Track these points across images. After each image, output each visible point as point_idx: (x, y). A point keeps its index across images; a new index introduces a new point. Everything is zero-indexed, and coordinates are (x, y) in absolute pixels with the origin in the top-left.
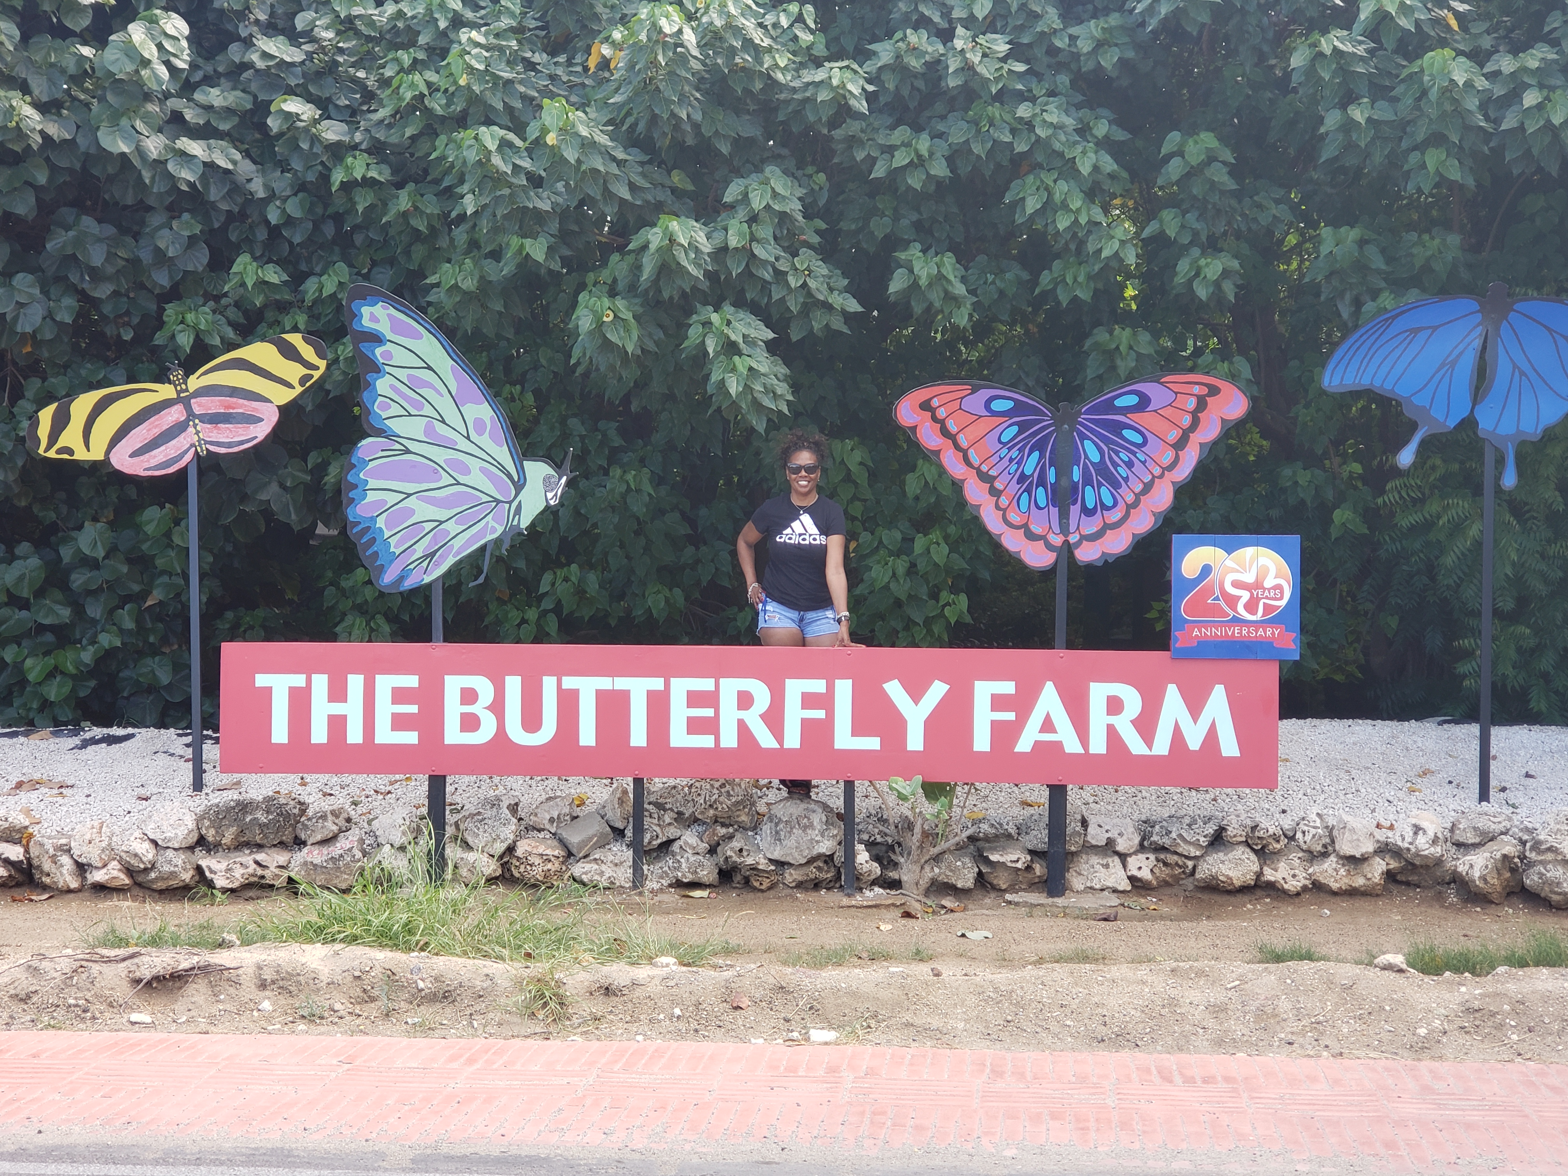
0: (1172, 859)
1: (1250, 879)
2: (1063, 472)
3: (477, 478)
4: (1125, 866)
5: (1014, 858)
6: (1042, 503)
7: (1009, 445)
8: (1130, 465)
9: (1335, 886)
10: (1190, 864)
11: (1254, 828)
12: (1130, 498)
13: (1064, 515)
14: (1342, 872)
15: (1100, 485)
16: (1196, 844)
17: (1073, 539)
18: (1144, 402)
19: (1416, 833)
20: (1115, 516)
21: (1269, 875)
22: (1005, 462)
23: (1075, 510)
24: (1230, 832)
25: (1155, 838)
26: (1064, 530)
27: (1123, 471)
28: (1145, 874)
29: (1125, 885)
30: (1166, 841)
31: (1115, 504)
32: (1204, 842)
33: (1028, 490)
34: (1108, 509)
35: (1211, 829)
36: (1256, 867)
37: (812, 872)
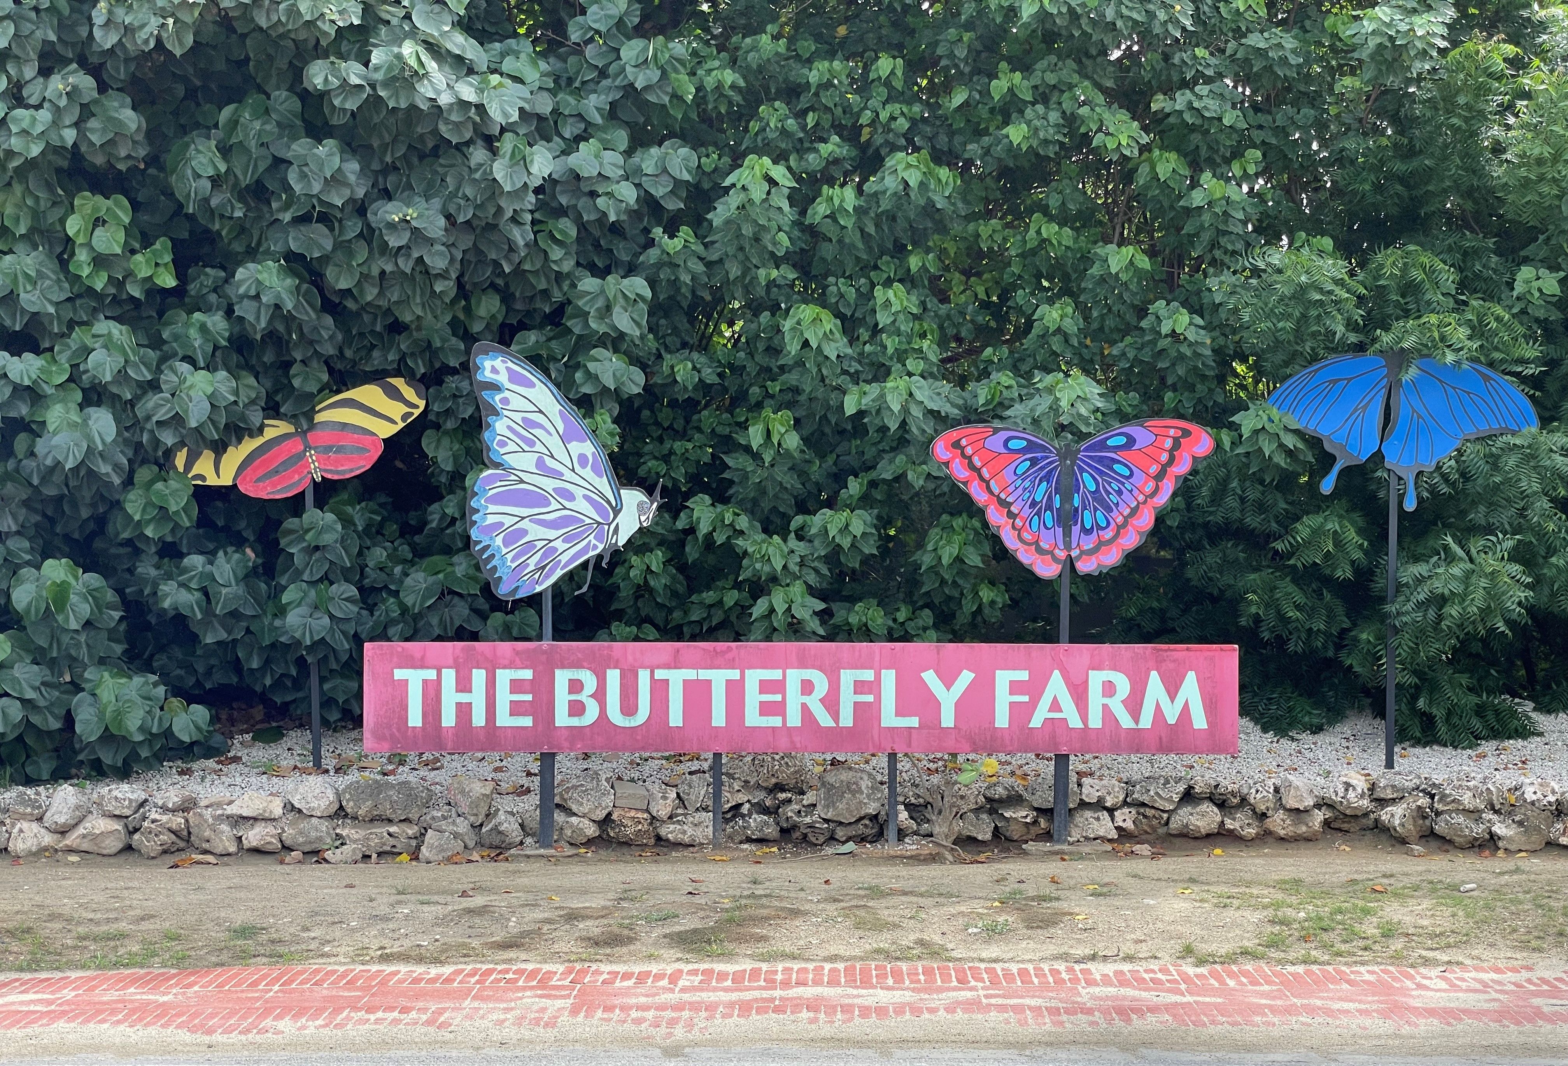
0: (1150, 812)
1: (1214, 827)
2: (1067, 498)
3: (582, 505)
4: (1113, 820)
5: (1024, 814)
6: (1049, 524)
7: (1024, 477)
8: (1119, 493)
9: (1282, 833)
10: (1165, 816)
11: (1217, 786)
12: (1120, 519)
13: (1067, 534)
14: (1288, 822)
15: (1096, 509)
16: (1170, 799)
17: (1074, 553)
18: (1131, 441)
19: (1347, 790)
20: (1108, 534)
21: (1229, 824)
22: (1020, 491)
23: (1076, 529)
24: (1198, 790)
25: (1135, 796)
26: (1068, 547)
27: (1114, 498)
28: (1129, 825)
29: (1114, 834)
30: (1145, 798)
31: (1108, 523)
32: (1176, 798)
33: (1038, 514)
34: (1103, 529)
35: (1181, 788)
36: (1218, 818)
37: (860, 829)
